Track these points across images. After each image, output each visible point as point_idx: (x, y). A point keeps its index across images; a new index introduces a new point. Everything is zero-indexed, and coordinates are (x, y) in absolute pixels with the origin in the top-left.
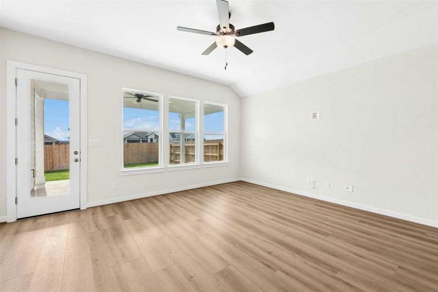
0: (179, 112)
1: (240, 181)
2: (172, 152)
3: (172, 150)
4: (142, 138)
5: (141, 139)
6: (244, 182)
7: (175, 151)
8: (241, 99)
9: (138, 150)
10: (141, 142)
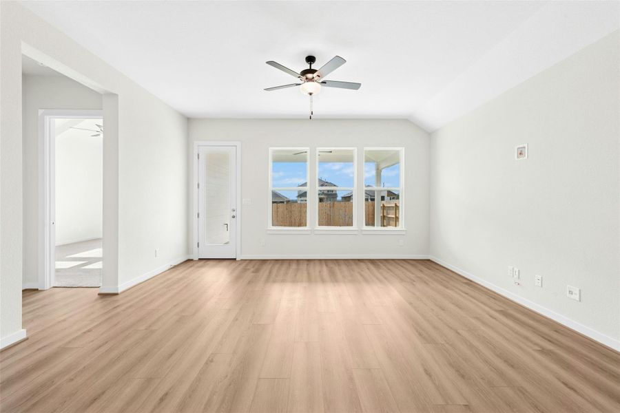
0: (374, 162)
1: (429, 260)
2: (385, 214)
3: (385, 211)
4: (371, 196)
5: (369, 197)
6: (434, 262)
7: (388, 214)
8: (428, 135)
9: (346, 211)
10: (369, 200)
